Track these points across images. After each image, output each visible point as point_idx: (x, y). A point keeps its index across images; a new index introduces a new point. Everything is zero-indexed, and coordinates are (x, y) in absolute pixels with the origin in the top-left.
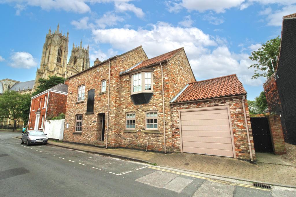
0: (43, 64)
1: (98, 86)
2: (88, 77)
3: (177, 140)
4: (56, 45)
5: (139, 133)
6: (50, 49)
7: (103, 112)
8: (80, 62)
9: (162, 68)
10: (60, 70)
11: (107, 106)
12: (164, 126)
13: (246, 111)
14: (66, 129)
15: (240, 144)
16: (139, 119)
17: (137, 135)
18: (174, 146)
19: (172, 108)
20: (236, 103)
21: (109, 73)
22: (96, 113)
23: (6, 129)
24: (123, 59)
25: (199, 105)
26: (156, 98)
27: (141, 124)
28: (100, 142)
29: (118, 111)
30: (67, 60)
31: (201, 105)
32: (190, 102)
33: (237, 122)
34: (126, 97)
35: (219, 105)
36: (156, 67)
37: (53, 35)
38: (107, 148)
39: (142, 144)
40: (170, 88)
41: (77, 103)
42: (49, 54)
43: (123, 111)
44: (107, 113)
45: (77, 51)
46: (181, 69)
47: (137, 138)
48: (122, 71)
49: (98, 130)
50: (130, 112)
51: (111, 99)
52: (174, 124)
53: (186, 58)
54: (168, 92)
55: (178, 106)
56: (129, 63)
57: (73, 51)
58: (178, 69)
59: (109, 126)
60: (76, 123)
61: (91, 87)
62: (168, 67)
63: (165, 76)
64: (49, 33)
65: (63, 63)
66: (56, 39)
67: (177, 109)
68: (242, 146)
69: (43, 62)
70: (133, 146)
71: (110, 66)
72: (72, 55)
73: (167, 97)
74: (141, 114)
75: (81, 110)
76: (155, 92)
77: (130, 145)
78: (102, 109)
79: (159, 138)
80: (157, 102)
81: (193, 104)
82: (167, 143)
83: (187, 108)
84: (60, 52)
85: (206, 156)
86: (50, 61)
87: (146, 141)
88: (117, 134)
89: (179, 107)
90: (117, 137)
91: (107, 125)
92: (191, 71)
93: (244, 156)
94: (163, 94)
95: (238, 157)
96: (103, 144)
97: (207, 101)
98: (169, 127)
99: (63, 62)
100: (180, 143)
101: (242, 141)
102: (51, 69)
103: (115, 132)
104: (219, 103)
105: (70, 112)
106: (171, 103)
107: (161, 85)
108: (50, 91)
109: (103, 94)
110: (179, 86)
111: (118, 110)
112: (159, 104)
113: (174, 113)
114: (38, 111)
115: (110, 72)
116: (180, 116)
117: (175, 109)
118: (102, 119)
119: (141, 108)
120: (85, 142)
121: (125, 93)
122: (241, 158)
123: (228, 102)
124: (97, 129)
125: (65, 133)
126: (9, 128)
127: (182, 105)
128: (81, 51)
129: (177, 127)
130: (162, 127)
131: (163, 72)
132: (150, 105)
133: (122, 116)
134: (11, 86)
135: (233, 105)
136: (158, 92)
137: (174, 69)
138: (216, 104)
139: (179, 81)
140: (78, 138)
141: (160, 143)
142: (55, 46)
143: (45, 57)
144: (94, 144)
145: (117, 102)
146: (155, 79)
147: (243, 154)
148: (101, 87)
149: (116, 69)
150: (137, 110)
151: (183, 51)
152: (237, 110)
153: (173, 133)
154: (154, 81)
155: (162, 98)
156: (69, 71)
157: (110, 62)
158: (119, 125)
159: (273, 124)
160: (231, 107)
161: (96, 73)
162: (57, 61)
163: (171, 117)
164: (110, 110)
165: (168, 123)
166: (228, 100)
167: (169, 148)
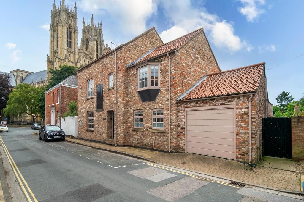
0: (52, 50)
1: (106, 81)
2: (95, 70)
3: (182, 141)
4: (64, 25)
5: (146, 132)
6: (58, 31)
7: (112, 109)
8: (93, 45)
9: (169, 59)
10: (71, 57)
11: (115, 102)
12: (170, 125)
13: (253, 111)
14: (80, 126)
15: (241, 146)
16: (146, 117)
17: (144, 134)
18: (179, 146)
19: (179, 106)
20: (243, 102)
21: (115, 66)
22: (106, 110)
23: (25, 124)
24: (130, 47)
25: (206, 103)
26: (163, 95)
27: (148, 123)
28: (111, 140)
29: (126, 109)
30: (78, 44)
31: (208, 104)
32: (196, 100)
33: (241, 123)
34: (134, 93)
35: (226, 104)
36: (163, 58)
37: (59, 12)
38: (117, 146)
39: (149, 143)
40: (178, 84)
41: (87, 99)
42: (58, 38)
43: (131, 108)
44: (115, 110)
45: (89, 30)
46: (197, 58)
47: (145, 137)
48: (130, 62)
49: (108, 128)
50: (138, 110)
51: (118, 95)
52: (180, 124)
53: (206, 42)
54: (175, 88)
55: (185, 104)
56: (138, 51)
57: (84, 32)
58: (192, 58)
59: (118, 124)
60: (88, 119)
61: (99, 81)
62: (176, 59)
63: (173, 69)
64: (54, 9)
65: (75, 48)
66: (63, 17)
67: (184, 107)
68: (243, 149)
69: (52, 48)
70: (141, 145)
71: (116, 57)
72: (83, 36)
73: (174, 94)
74: (148, 112)
75: (91, 107)
76: (162, 88)
77: (138, 143)
78: (111, 106)
79: (165, 137)
80: (164, 99)
81: (199, 103)
82: (172, 143)
83: (194, 107)
84: (69, 34)
85: (208, 157)
86: (59, 46)
87: (152, 140)
88: (125, 132)
89: (185, 106)
90: (125, 135)
91: (116, 123)
92: (213, 58)
93: (244, 159)
94: (170, 90)
95: (237, 160)
96: (113, 142)
97: (214, 99)
98: (174, 126)
99: (74, 46)
100: (184, 143)
101: (244, 143)
102: (62, 56)
103: (123, 130)
104: (225, 102)
105: (82, 108)
106: (177, 100)
107: (168, 80)
108: (61, 85)
109: (111, 89)
110: (191, 80)
111: (126, 107)
112: (166, 101)
113: (180, 112)
114: (52, 107)
115: (117, 64)
116: (186, 116)
117: (181, 107)
118: (111, 116)
119: (148, 105)
120: (97, 139)
121: (132, 89)
122: (241, 160)
123: (235, 101)
124: (107, 126)
125: (79, 130)
126: (28, 124)
127: (188, 104)
128: (93, 30)
129: (183, 126)
130: (167, 126)
131: (171, 64)
132: (156, 102)
133: (130, 114)
134: (24, 78)
135: (239, 104)
136: (165, 88)
137: (185, 60)
138: (223, 102)
139: (192, 74)
140: (91, 135)
141: (165, 143)
142: (63, 27)
143: (54, 41)
144: (105, 142)
145: (124, 98)
146: (162, 72)
147: (244, 156)
148: (108, 81)
149: (122, 61)
150: (145, 107)
151: (202, 33)
152: (243, 110)
153: (178, 132)
154: (161, 75)
155: (169, 95)
156: (82, 58)
157: (116, 53)
158: (127, 123)
159: (295, 126)
160: (237, 107)
161: (103, 65)
162: (67, 46)
163: (177, 116)
164: (118, 108)
165: (173, 122)
166: (235, 99)
167: (174, 148)
